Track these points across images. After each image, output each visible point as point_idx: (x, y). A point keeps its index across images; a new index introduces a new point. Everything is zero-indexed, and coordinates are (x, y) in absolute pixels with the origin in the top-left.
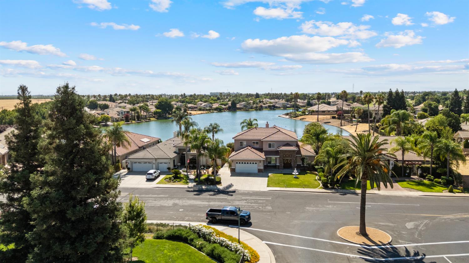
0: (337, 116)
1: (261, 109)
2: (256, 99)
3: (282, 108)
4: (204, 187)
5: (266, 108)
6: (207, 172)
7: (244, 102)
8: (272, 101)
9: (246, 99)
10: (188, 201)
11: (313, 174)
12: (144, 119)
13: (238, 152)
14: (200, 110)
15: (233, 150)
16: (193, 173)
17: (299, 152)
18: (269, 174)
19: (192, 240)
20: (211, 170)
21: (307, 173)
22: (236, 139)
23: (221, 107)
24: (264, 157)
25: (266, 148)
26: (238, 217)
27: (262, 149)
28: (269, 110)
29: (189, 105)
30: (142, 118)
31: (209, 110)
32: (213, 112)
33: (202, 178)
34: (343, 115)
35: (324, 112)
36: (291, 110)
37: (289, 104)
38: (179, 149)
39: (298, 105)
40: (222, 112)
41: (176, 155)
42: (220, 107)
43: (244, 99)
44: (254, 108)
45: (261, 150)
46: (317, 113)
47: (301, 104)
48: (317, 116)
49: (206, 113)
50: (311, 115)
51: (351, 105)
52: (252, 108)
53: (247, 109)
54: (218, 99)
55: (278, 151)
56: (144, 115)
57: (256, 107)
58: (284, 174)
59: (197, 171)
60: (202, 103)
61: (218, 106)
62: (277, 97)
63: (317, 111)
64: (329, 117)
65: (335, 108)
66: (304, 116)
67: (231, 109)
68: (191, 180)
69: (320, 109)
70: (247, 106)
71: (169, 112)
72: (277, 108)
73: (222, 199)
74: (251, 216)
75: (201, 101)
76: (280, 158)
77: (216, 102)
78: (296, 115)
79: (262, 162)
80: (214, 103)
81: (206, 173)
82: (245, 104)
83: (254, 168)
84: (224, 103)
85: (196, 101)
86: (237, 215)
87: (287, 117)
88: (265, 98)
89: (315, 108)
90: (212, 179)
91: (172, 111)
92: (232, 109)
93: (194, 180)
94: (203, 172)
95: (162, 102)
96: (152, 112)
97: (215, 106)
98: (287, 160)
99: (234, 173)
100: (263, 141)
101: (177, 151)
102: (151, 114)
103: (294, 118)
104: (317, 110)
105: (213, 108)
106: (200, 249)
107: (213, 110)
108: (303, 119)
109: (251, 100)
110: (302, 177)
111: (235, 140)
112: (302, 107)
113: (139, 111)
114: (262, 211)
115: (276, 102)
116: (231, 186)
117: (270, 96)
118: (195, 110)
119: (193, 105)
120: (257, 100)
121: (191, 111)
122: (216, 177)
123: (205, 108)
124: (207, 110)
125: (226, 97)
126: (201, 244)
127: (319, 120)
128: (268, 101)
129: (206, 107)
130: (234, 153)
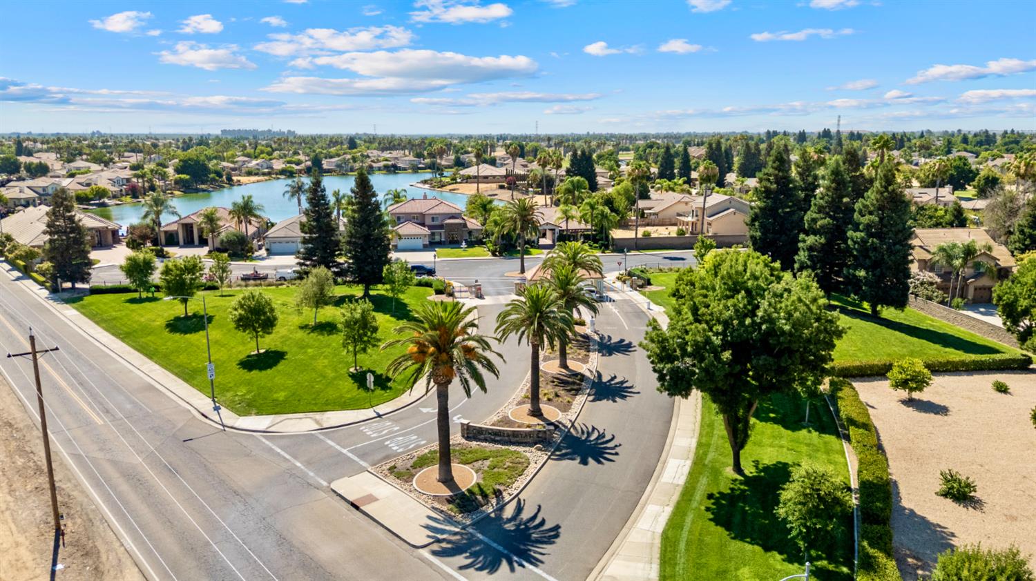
0: (506, 185)
2: (355, 151)
3: (410, 171)
5: (379, 169)
7: (334, 159)
8: (386, 155)
13: (398, 226)
14: (250, 173)
17: (465, 225)
18: (436, 249)
21: (475, 246)
22: (392, 212)
23: (290, 167)
24: (428, 232)
25: (428, 221)
27: (425, 223)
34: (515, 183)
35: (486, 177)
37: (423, 162)
42: (288, 169)
45: (423, 224)
46: (476, 180)
48: (475, 185)
49: (265, 180)
50: (467, 182)
51: (529, 165)
53: (344, 172)
55: (443, 224)
58: (452, 248)
60: (246, 159)
63: (475, 177)
64: (494, 186)
65: (501, 171)
66: (455, 185)
67: (313, 171)
69: (482, 173)
70: (343, 165)
71: (204, 180)
72: (400, 170)
76: (445, 232)
77: (273, 156)
78: (441, 183)
79: (426, 237)
80: (272, 159)
82: (339, 162)
84: (292, 159)
88: (371, 148)
89: (472, 171)
91: (208, 177)
95: (190, 159)
96: (172, 180)
97: (278, 165)
98: (453, 234)
99: (396, 249)
100: (424, 215)
102: (171, 184)
103: (438, 188)
104: (476, 174)
105: (275, 171)
107: (277, 174)
108: (454, 190)
110: (470, 250)
112: (450, 168)
115: (395, 158)
117: (379, 143)
118: (243, 175)
119: (229, 164)
120: (357, 152)
121: (237, 176)
123: (258, 169)
124: (264, 174)
127: (481, 191)
128: (378, 156)
129: (258, 167)
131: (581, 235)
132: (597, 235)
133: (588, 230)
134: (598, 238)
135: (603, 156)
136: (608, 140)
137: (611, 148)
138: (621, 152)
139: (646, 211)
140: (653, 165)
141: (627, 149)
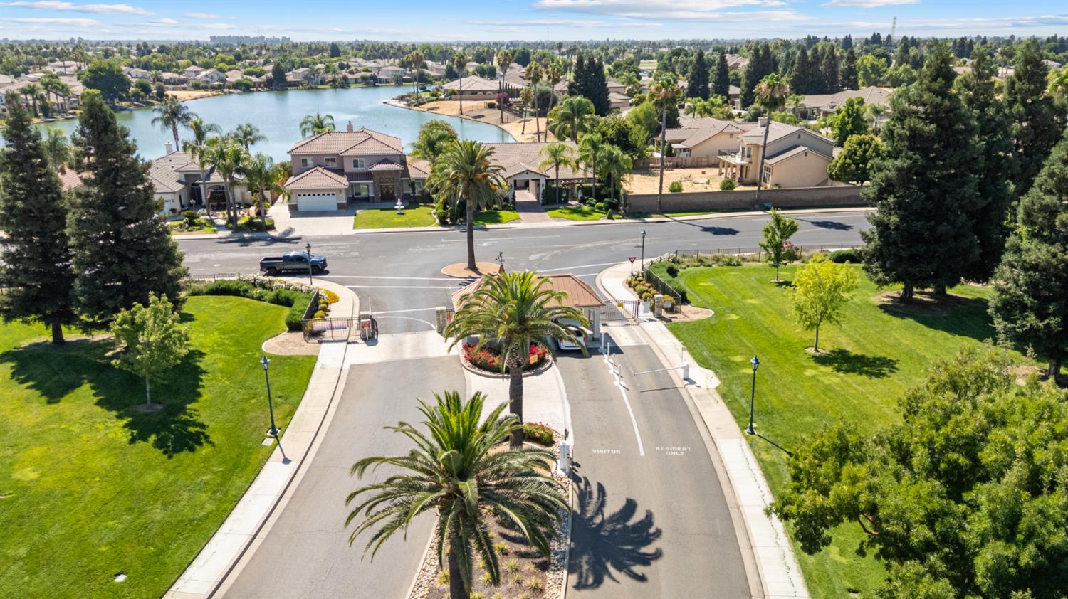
0: (496, 103)
1: (344, 84)
2: (333, 59)
3: (393, 83)
4: (246, 235)
5: (356, 81)
6: (246, 214)
7: (305, 69)
8: (370, 64)
9: (308, 59)
10: (222, 254)
11: (429, 206)
12: (59, 112)
13: (301, 176)
14: (196, 87)
15: (290, 175)
16: (221, 216)
17: (405, 173)
18: (358, 211)
19: (246, 291)
20: (253, 210)
21: (418, 207)
22: (293, 153)
23: (247, 79)
24: (347, 183)
25: (349, 168)
26: (308, 264)
27: (343, 170)
28: (362, 87)
29: (167, 75)
30: (54, 111)
31: (220, 87)
32: (230, 93)
33: (240, 222)
34: (508, 101)
35: (474, 93)
36: (408, 89)
37: (408, 72)
38: (186, 176)
39: (428, 75)
40: (253, 91)
41: (183, 186)
42: (245, 82)
43: (303, 59)
44: (329, 82)
45: (340, 172)
46: (458, 96)
47: (433, 74)
48: (459, 102)
49: (214, 95)
50: (450, 99)
52: (323, 82)
53: (313, 86)
54: (238, 58)
55: (370, 172)
56: (58, 104)
57: (334, 81)
58: (382, 210)
59: (229, 213)
60: (198, 69)
61: (240, 78)
62: (382, 53)
64: (482, 104)
65: (493, 85)
66: (435, 103)
67: (274, 84)
68: (220, 227)
69: (468, 88)
70: (312, 77)
71: (121, 96)
72: (381, 82)
73: (281, 248)
74: (327, 262)
75: (194, 64)
76: (374, 183)
77: (233, 66)
78: (420, 100)
79: (344, 192)
80: (230, 70)
81: (244, 216)
82: (307, 72)
83: (332, 202)
84: (255, 70)
85: (181, 62)
86: (307, 261)
87: (403, 104)
88: (355, 56)
89: (457, 85)
90: (259, 223)
91: (128, 92)
92: (277, 85)
93: (226, 227)
94: (240, 213)
95: (101, 69)
96: (78, 96)
97: (234, 76)
98: (387, 187)
99: (295, 211)
100: (342, 157)
101: (184, 180)
102: (74, 101)
103: (415, 106)
105: (227, 84)
106: (260, 298)
107: (229, 88)
108: (433, 109)
109: (321, 63)
110: (409, 213)
111: (292, 156)
112: (436, 80)
113: (44, 92)
114: (345, 258)
115: (379, 69)
116: (290, 231)
117: (366, 51)
118: (184, 89)
119: (176, 76)
120: (336, 61)
121: (174, 90)
122: (266, 220)
123: (207, 82)
124: (213, 88)
125: (255, 52)
126: (260, 293)
127: (463, 112)
128: (360, 66)
129: (208, 79)
130: (292, 179)
131: (579, 188)
132: (602, 187)
133: (589, 180)
134: (603, 192)
135: (621, 65)
136: (628, 47)
137: (632, 56)
138: (642, 61)
139: (674, 146)
140: (681, 76)
141: (650, 58)
